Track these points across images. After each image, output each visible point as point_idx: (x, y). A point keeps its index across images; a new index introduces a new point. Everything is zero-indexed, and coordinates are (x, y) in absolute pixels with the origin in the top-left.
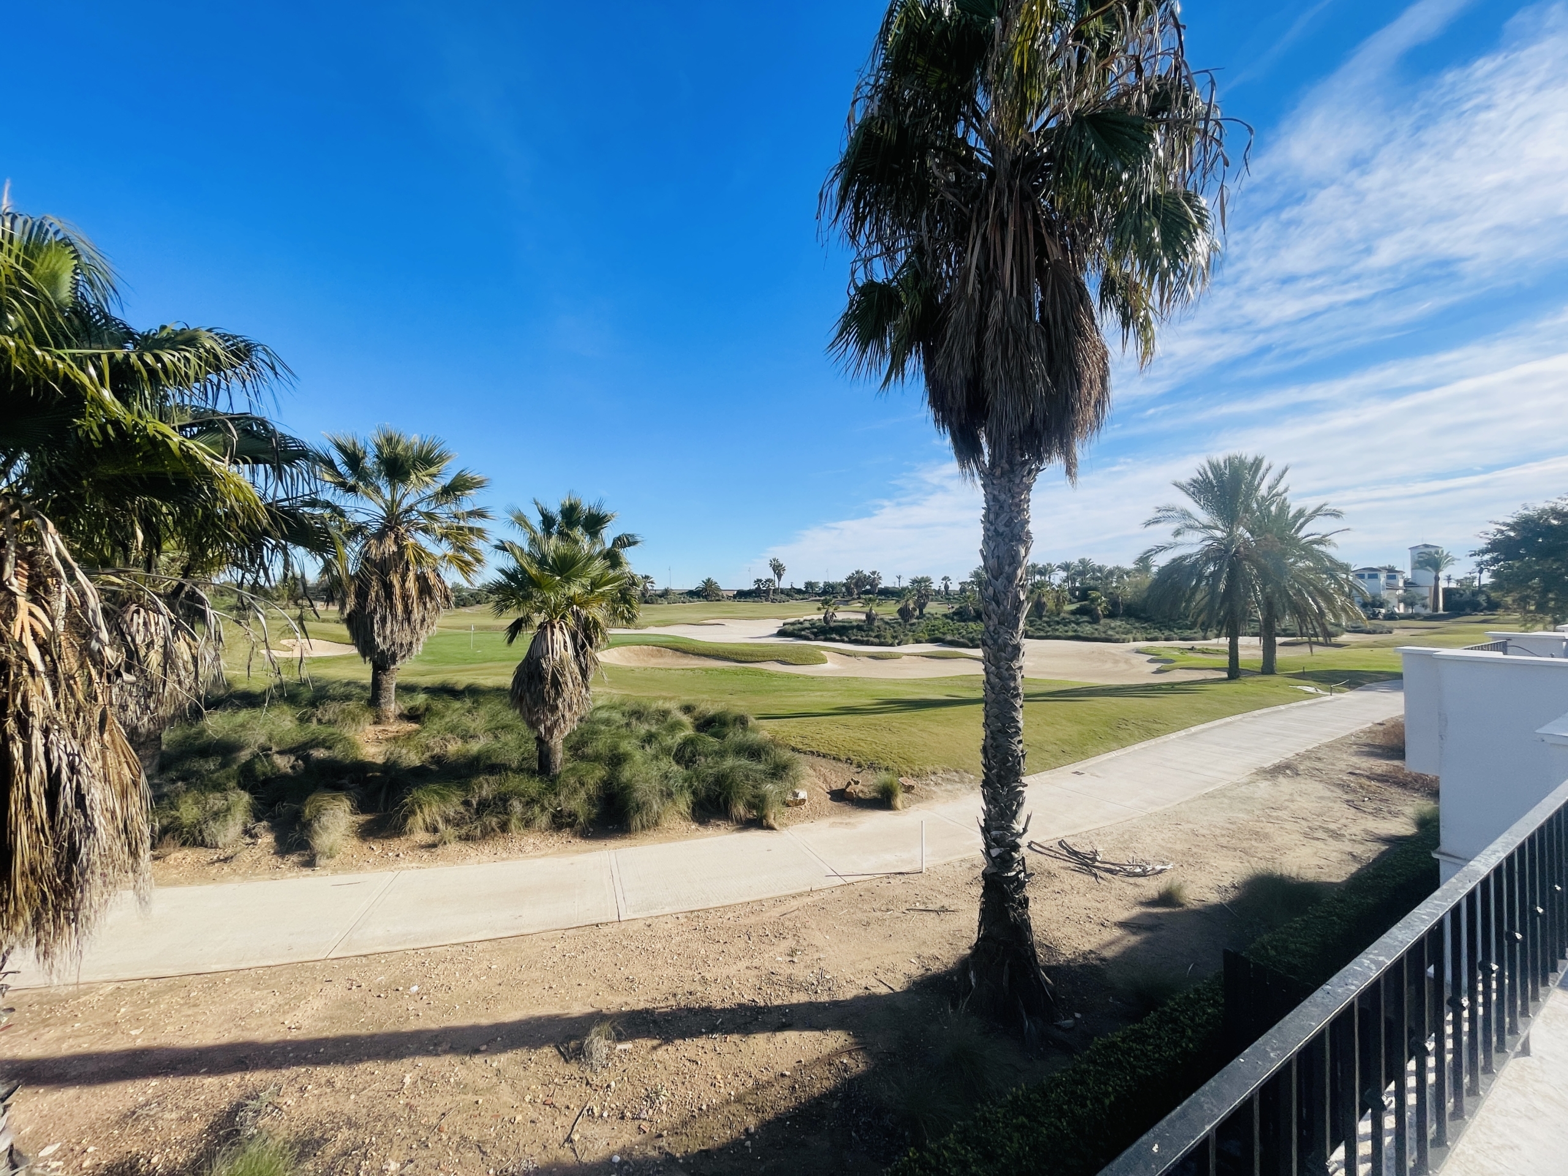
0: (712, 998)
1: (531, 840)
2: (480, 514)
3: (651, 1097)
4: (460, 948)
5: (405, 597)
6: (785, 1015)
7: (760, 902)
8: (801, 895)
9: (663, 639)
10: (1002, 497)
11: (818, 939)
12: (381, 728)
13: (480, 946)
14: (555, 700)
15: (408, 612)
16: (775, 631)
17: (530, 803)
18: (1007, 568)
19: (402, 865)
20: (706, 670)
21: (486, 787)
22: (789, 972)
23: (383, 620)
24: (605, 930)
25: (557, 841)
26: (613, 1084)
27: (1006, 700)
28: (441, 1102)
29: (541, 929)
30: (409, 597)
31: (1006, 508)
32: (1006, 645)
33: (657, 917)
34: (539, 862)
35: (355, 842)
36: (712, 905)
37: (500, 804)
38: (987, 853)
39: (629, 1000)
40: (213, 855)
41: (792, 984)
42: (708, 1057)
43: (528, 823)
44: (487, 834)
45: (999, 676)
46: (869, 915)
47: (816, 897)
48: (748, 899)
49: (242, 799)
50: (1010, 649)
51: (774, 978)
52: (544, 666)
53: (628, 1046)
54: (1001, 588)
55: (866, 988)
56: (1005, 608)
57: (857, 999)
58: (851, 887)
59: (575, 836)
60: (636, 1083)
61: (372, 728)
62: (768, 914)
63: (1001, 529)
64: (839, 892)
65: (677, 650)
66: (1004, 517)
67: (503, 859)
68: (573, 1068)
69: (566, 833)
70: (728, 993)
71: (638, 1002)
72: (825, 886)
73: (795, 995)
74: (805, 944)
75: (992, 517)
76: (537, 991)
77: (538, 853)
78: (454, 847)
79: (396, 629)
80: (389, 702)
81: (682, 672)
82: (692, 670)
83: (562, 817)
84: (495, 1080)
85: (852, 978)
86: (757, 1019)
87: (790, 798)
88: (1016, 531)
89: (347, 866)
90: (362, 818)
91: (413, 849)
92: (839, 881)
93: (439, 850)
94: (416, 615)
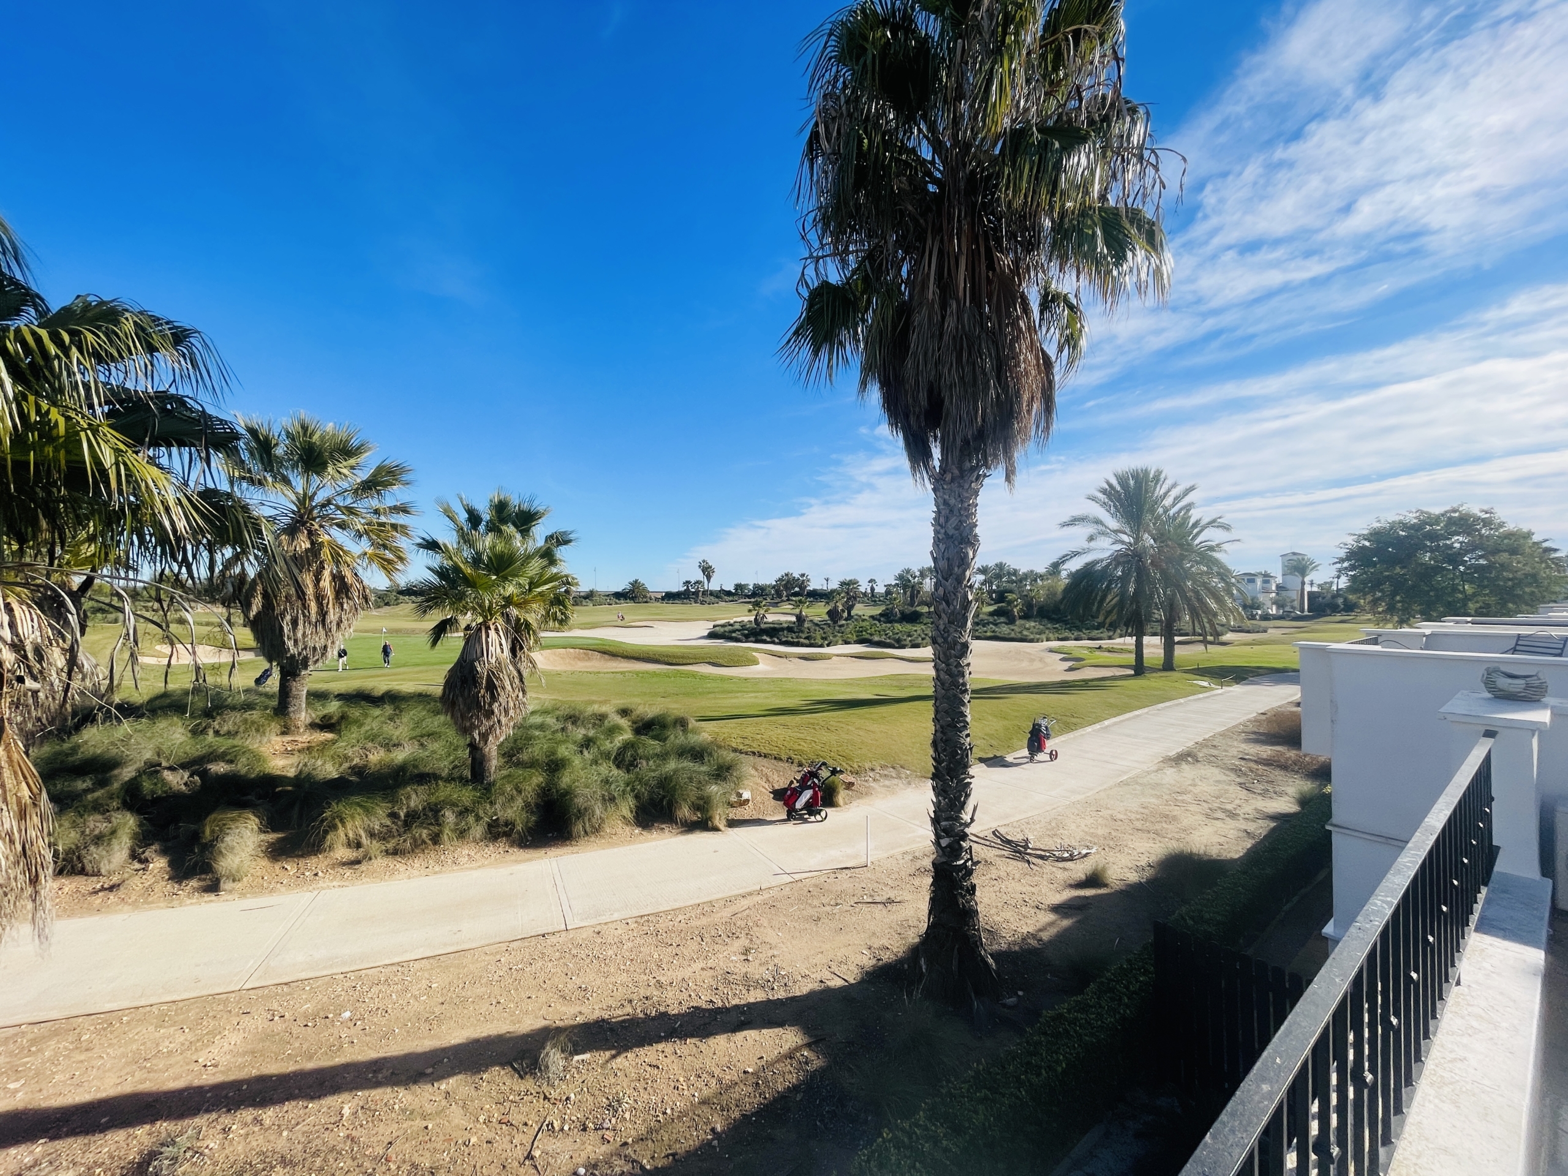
0: (669, 1002)
1: (465, 851)
2: (403, 509)
3: (613, 1106)
4: (395, 968)
5: (320, 598)
6: (743, 1013)
7: (711, 903)
8: (750, 894)
9: (590, 642)
10: (952, 502)
11: (771, 936)
12: (288, 738)
13: (417, 965)
14: (490, 705)
15: (323, 614)
16: (706, 633)
17: (463, 813)
18: (956, 569)
19: (321, 884)
20: (637, 673)
21: (415, 798)
22: (744, 970)
23: (295, 623)
24: (552, 940)
25: (494, 852)
26: (572, 1096)
27: (955, 696)
28: (386, 1131)
29: (483, 943)
30: (323, 597)
31: (956, 512)
32: (955, 643)
33: (606, 924)
34: (476, 874)
35: (265, 862)
36: (662, 909)
37: (432, 814)
38: (937, 843)
39: (584, 1009)
40: (95, 883)
41: (748, 983)
42: (668, 1061)
43: (462, 834)
44: (418, 846)
45: (949, 673)
46: (819, 910)
47: (766, 896)
48: (698, 902)
49: (128, 823)
50: (959, 647)
51: (731, 978)
52: (479, 669)
53: (586, 1056)
54: (951, 588)
55: (821, 981)
56: (955, 608)
57: (812, 994)
58: (799, 884)
59: (511, 846)
60: (597, 1093)
61: (279, 739)
62: (719, 915)
63: (951, 532)
64: (788, 889)
65: (604, 653)
66: (953, 521)
67: (436, 873)
68: (529, 1084)
69: (502, 845)
70: (685, 995)
71: (591, 1011)
72: (774, 884)
73: (752, 992)
74: (758, 942)
75: (942, 520)
76: (484, 1008)
77: (474, 864)
78: (380, 863)
79: (308, 632)
80: (299, 710)
81: (612, 675)
82: (622, 673)
83: (498, 826)
84: (444, 1103)
85: (807, 973)
86: (716, 1019)
87: (733, 798)
88: (965, 534)
89: (259, 889)
90: (272, 837)
91: (333, 867)
92: (788, 879)
93: (363, 867)
94: (332, 616)
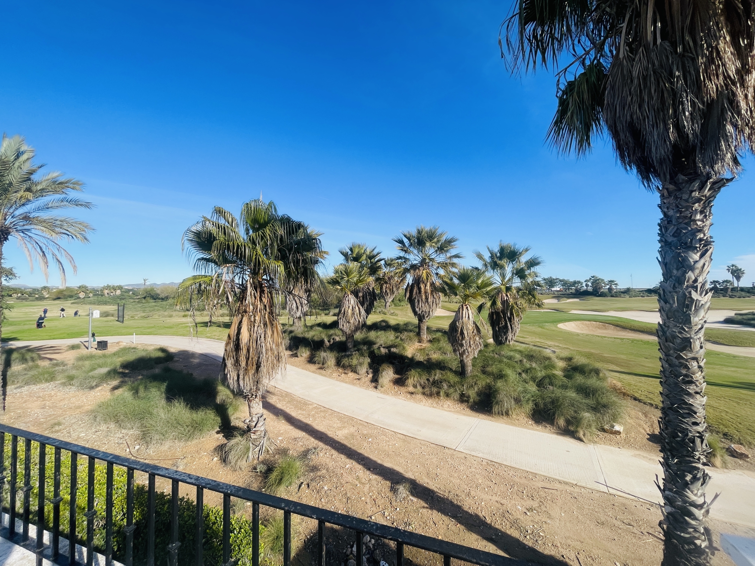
0: (465, 503)
1: (448, 403)
5: (426, 292)
9: (610, 318)
11: (555, 512)
12: (421, 344)
15: (427, 299)
16: (722, 319)
17: (450, 386)
19: (400, 397)
20: (633, 341)
22: (519, 517)
23: (418, 301)
24: (447, 451)
25: (459, 407)
26: (398, 509)
33: (473, 456)
35: (391, 384)
37: (436, 384)
41: (515, 523)
44: (431, 395)
47: (577, 490)
48: (528, 470)
51: (507, 515)
52: (458, 325)
53: (415, 499)
55: (563, 556)
60: (407, 515)
61: (418, 344)
62: (534, 483)
64: (598, 495)
68: (390, 494)
70: (475, 507)
71: (432, 486)
72: (588, 486)
73: (512, 530)
74: (544, 509)
76: (402, 460)
78: (420, 396)
83: (465, 397)
85: (559, 545)
86: (480, 527)
87: (606, 427)
89: (385, 392)
90: (397, 376)
91: (406, 392)
92: (605, 489)
93: (414, 396)
